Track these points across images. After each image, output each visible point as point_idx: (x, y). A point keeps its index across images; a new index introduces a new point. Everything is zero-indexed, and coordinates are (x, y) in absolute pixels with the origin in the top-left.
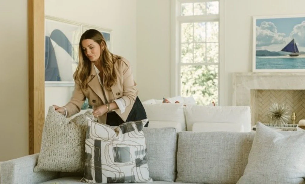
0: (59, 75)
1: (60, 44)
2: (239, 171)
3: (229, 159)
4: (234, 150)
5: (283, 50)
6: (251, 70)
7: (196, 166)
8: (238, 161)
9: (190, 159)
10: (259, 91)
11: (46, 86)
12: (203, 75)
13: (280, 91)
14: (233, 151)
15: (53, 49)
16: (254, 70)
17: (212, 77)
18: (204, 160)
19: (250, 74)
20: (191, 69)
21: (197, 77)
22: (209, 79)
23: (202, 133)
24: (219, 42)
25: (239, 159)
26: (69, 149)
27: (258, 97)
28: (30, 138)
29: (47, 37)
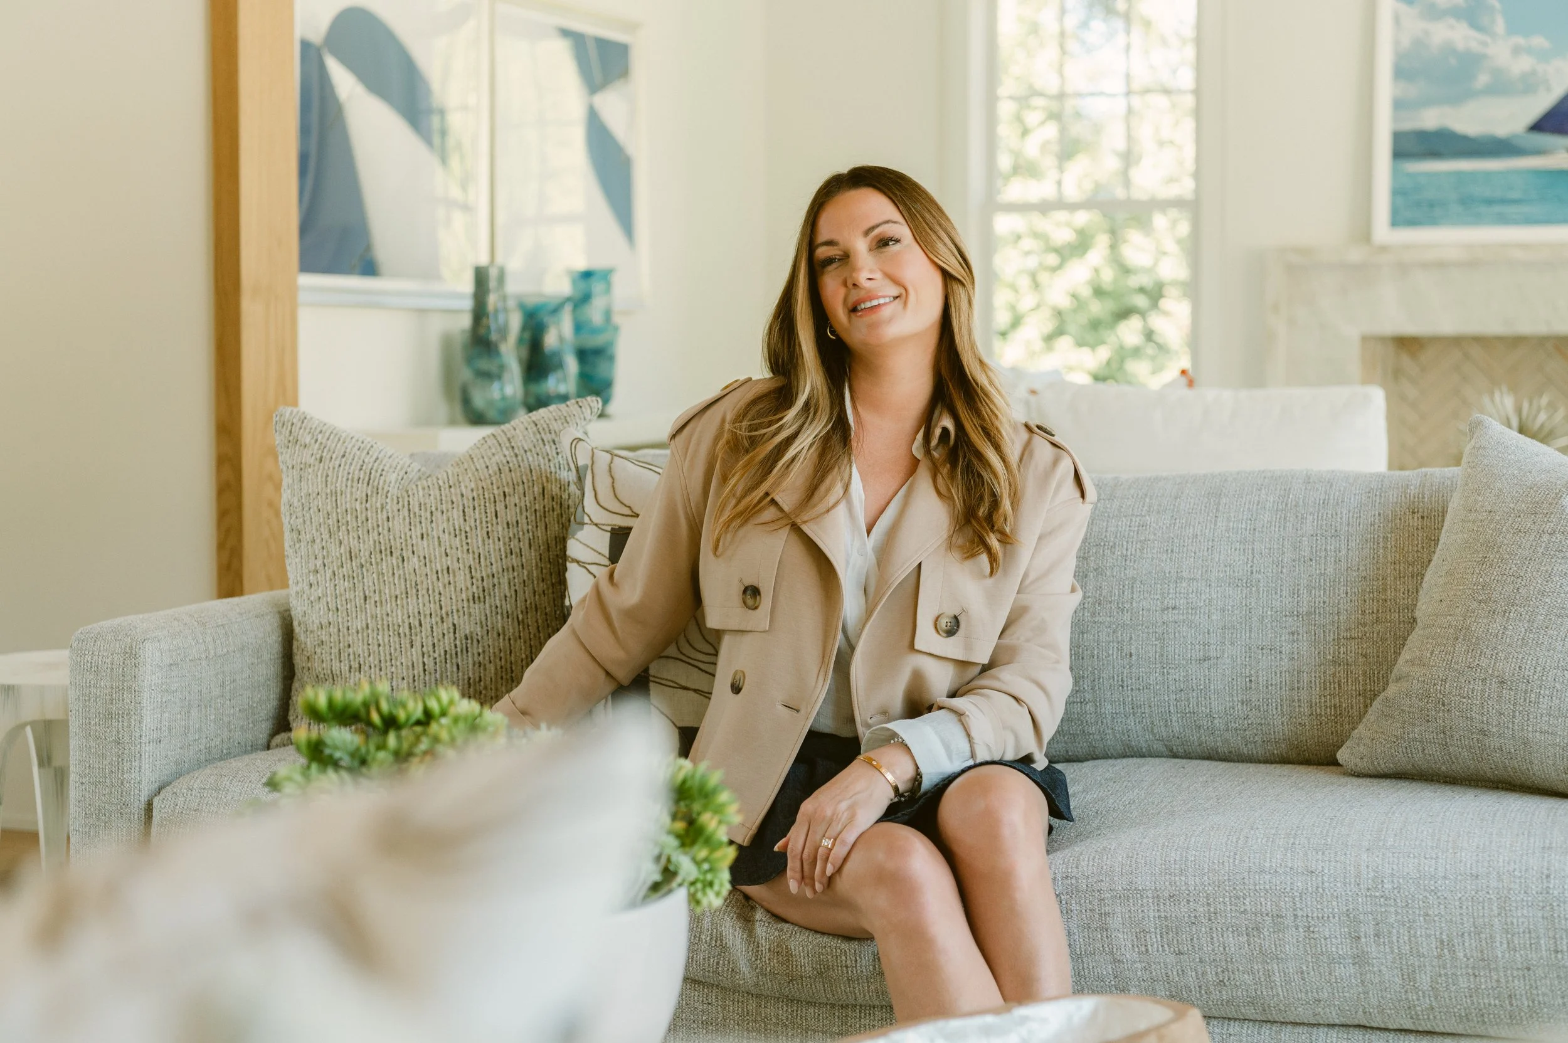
0: (368, 248)
1: (375, 84)
2: (1364, 674)
3: (1309, 614)
4: (1338, 561)
5: (1539, 126)
6: (1365, 235)
7: (1126, 650)
8: (1360, 624)
9: (1093, 614)
10: (1407, 344)
11: (302, 297)
12: (1099, 292)
13: (1516, 342)
14: (1330, 570)
15: (339, 109)
16: (1382, 231)
17: (1141, 301)
18: (1170, 616)
19: (1356, 255)
20: (1032, 262)
21: (1065, 303)
22: (1124, 314)
23: (1157, 479)
24: (1197, 92)
25: (1364, 612)
26: (426, 626)
27: (1397, 373)
28: (221, 546)
29: (306, 45)
